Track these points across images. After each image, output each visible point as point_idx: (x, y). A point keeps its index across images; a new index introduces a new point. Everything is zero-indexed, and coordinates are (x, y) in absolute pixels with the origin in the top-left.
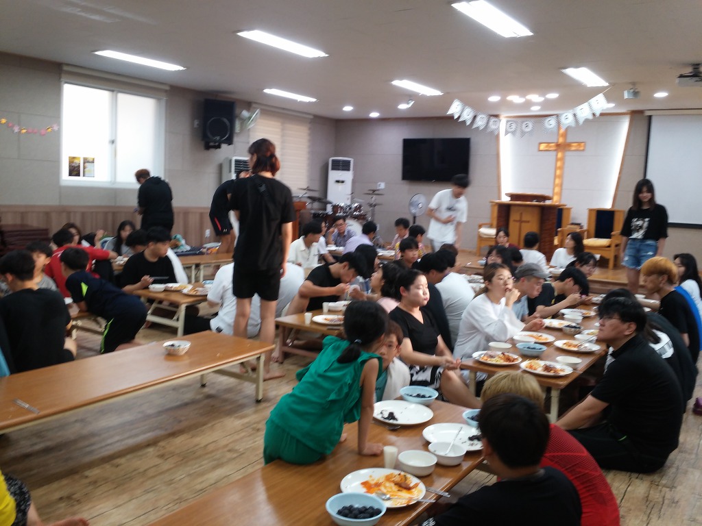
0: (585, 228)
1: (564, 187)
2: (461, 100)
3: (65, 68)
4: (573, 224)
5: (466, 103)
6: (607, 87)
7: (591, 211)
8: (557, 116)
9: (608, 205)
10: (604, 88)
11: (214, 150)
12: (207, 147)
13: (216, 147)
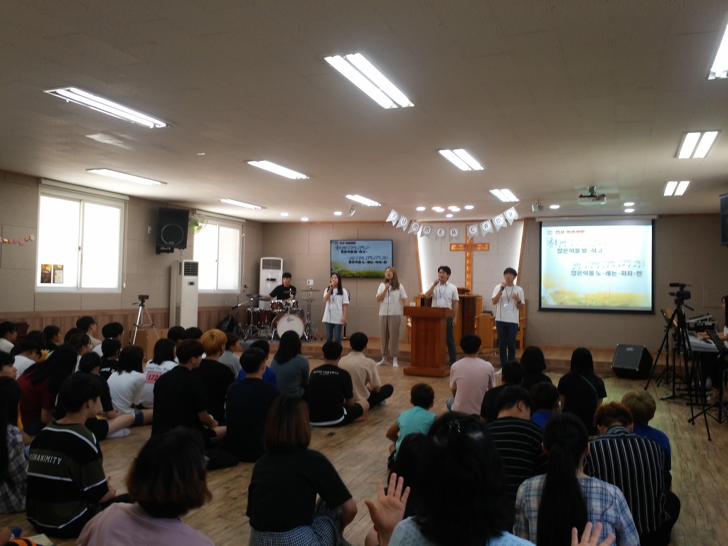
1: (474, 280)
2: (397, 210)
3: (43, 182)
4: (484, 312)
5: (401, 213)
6: (517, 202)
10: (515, 203)
11: (166, 254)
12: (159, 251)
13: (168, 252)
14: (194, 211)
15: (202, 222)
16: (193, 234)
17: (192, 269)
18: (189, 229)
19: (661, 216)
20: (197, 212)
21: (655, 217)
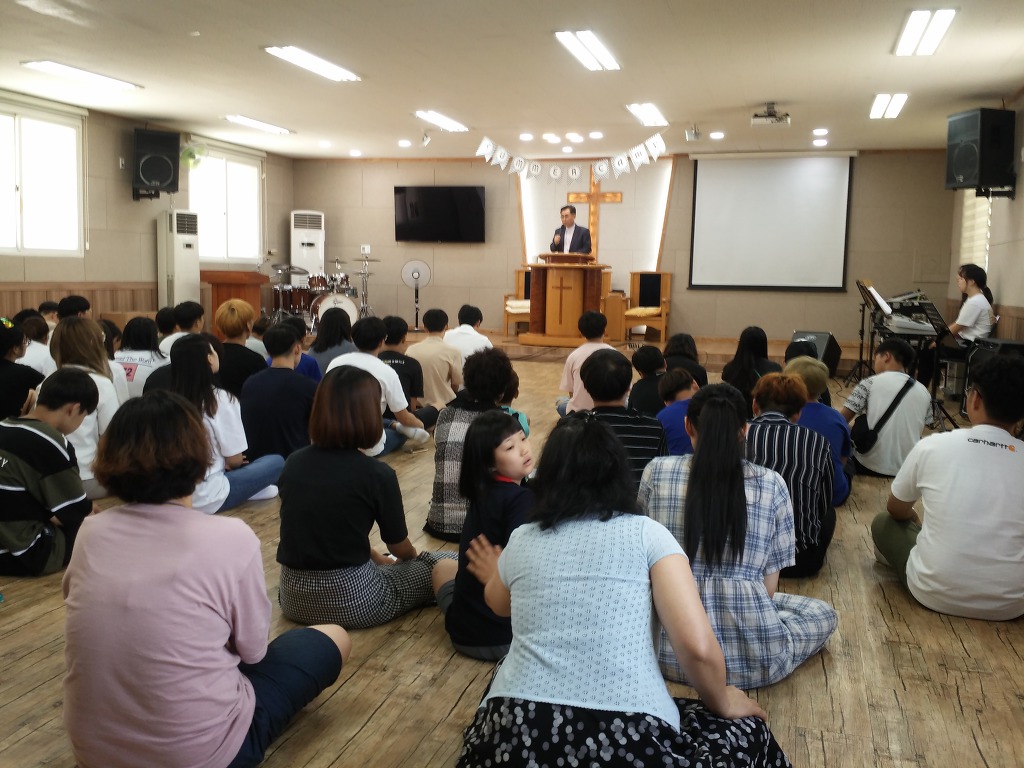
0: (628, 295)
1: (601, 246)
2: (491, 138)
5: (498, 142)
6: (665, 127)
7: (633, 275)
8: (609, 159)
9: (652, 268)
10: (662, 128)
11: (148, 201)
12: (137, 196)
13: (150, 196)
14: (188, 135)
15: (200, 153)
16: (187, 170)
17: (188, 224)
18: (181, 163)
19: (862, 152)
20: (193, 137)
21: (854, 154)
